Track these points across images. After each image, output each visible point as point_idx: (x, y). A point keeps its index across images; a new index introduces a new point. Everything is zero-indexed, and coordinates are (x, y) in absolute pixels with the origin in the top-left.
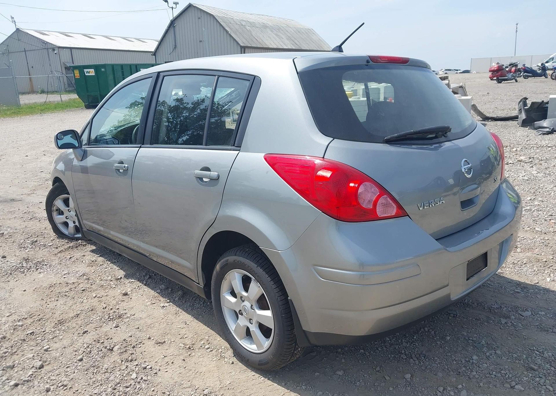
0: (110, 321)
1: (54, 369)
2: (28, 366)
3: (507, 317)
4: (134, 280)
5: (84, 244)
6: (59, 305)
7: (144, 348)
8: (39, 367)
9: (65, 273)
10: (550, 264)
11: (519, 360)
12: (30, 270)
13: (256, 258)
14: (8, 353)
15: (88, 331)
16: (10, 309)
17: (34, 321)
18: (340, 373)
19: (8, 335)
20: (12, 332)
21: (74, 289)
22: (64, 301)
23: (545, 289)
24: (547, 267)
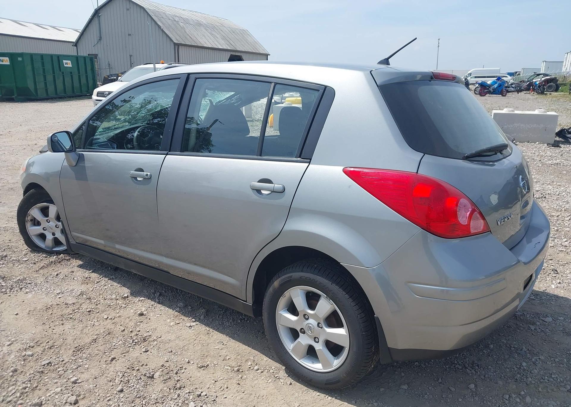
0: (135, 345)
1: (93, 403)
2: (60, 403)
3: (534, 324)
4: (144, 298)
5: (68, 258)
6: (66, 329)
7: (188, 373)
8: (74, 402)
9: (58, 292)
10: (548, 272)
11: (562, 364)
12: (13, 290)
13: (329, 275)
14: (27, 388)
15: (115, 358)
16: (7, 336)
17: (45, 349)
18: (405, 387)
19: (19, 367)
20: (23, 364)
21: (77, 310)
22: (71, 325)
23: (555, 295)
24: (546, 274)
